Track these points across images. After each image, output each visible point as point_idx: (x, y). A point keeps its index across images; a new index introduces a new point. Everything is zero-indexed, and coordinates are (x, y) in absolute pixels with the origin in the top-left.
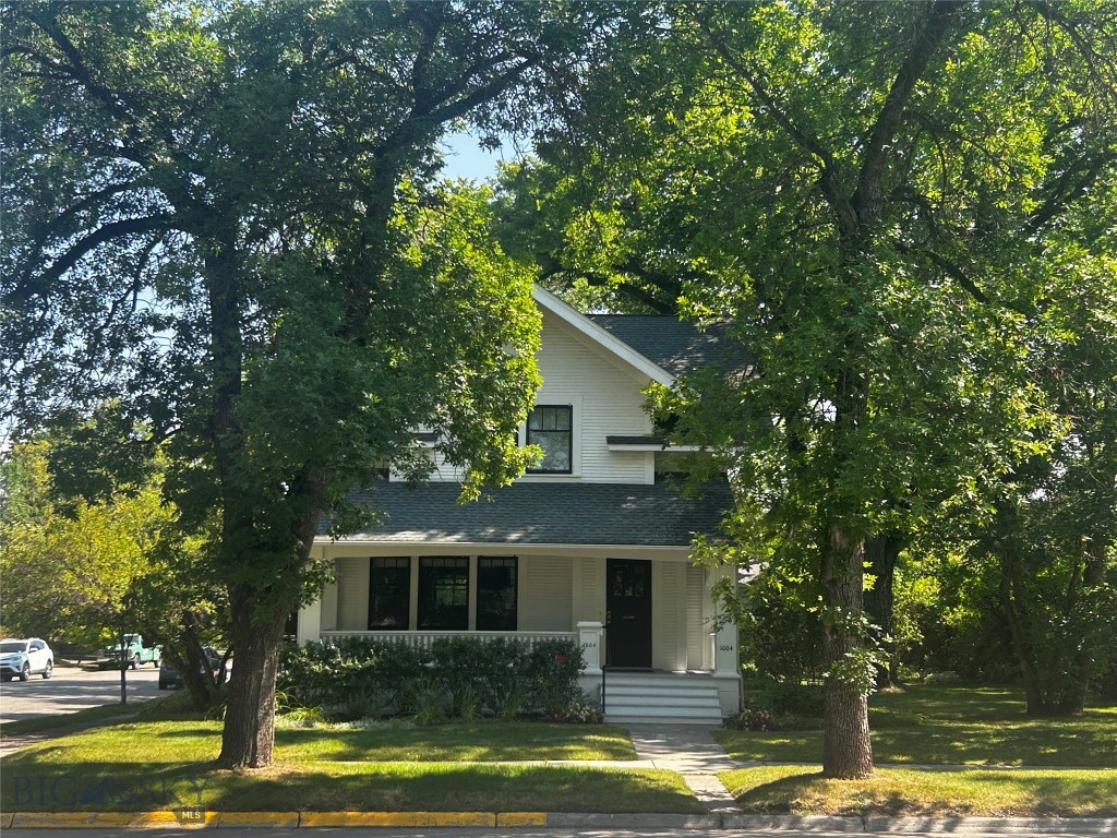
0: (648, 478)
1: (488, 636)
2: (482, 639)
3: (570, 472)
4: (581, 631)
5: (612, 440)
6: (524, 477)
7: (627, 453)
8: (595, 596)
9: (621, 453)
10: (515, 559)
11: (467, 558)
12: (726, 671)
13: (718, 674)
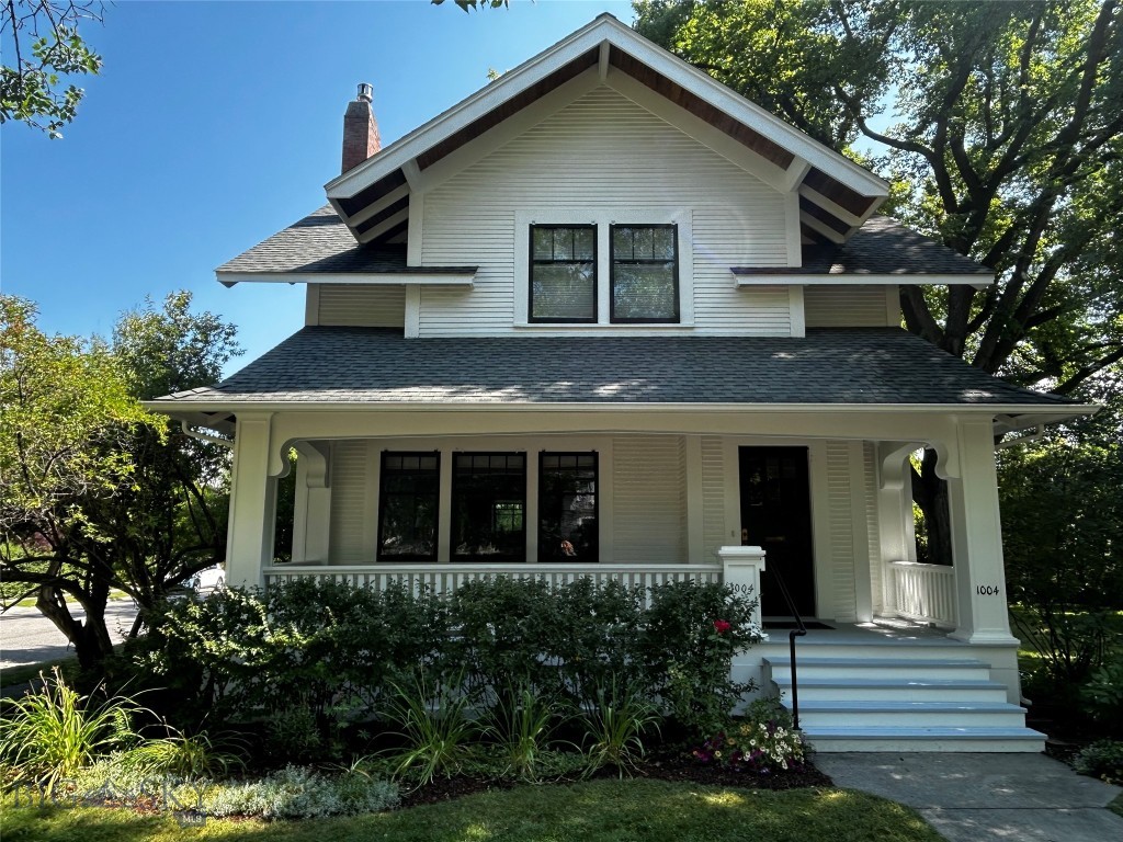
0: (796, 327)
1: (560, 575)
2: (549, 578)
3: (676, 319)
4: (726, 564)
5: (737, 271)
6: (604, 327)
7: (761, 291)
8: (722, 506)
9: (751, 291)
10: (595, 455)
11: (524, 455)
12: (992, 632)
13: (978, 637)
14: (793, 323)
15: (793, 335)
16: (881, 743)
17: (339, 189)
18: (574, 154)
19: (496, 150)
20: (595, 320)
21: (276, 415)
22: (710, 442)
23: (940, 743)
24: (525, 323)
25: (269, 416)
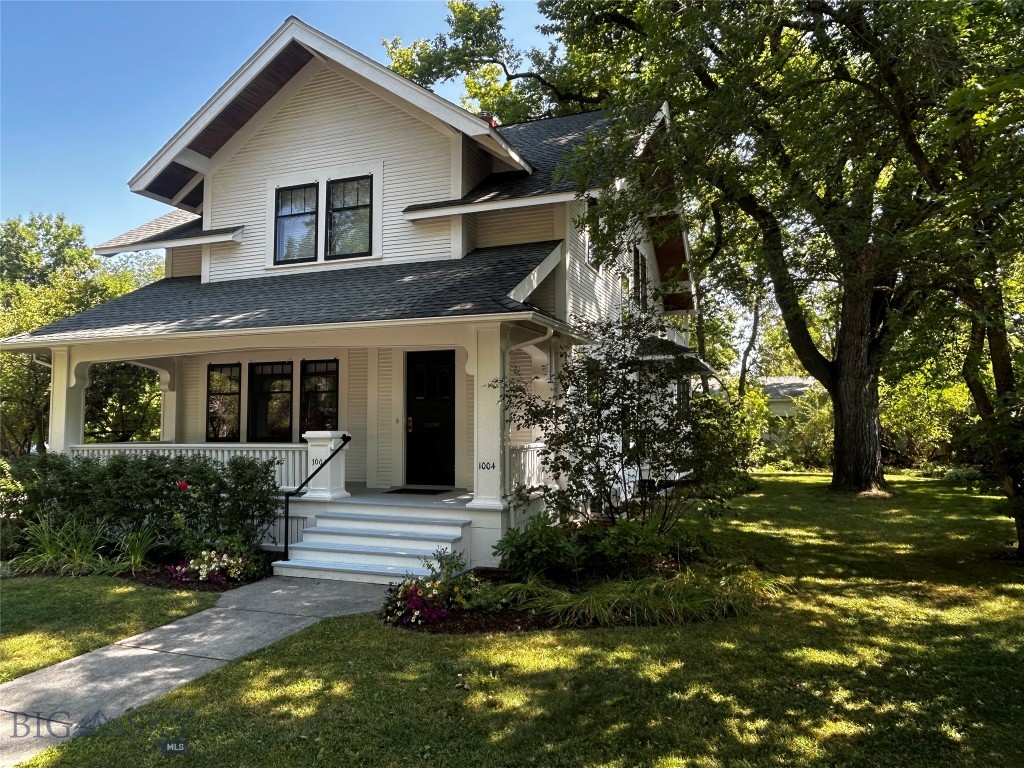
0: (455, 250)
3: (370, 253)
4: (309, 445)
5: (412, 208)
6: (322, 265)
7: (431, 223)
8: (391, 400)
9: (424, 224)
10: (336, 361)
11: (291, 363)
12: (486, 499)
13: (476, 503)
14: (452, 247)
15: (453, 258)
16: (322, 573)
17: (138, 183)
18: (304, 128)
19: (256, 134)
20: (315, 259)
21: (71, 349)
22: (385, 354)
23: (359, 576)
24: (271, 265)
25: (66, 349)
